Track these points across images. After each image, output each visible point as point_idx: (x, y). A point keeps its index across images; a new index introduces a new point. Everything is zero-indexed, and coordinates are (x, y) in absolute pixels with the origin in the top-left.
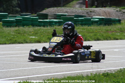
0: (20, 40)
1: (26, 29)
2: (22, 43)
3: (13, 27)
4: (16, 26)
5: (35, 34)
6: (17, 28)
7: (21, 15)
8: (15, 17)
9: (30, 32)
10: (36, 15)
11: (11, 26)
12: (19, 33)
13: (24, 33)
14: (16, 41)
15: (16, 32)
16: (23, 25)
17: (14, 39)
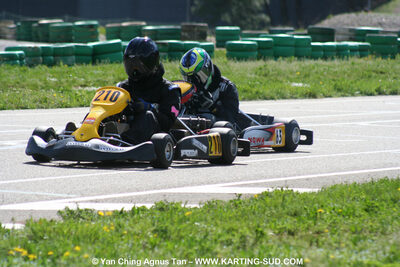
0: (267, 92)
1: (282, 65)
2: (272, 98)
3: (253, 59)
4: (259, 58)
5: (305, 76)
6: (260, 63)
7: (271, 32)
8: (258, 36)
9: (292, 73)
10: (306, 32)
11: (246, 59)
12: (266, 75)
13: (278, 74)
14: (257, 93)
15: (259, 72)
16: (276, 57)
17: (255, 90)
